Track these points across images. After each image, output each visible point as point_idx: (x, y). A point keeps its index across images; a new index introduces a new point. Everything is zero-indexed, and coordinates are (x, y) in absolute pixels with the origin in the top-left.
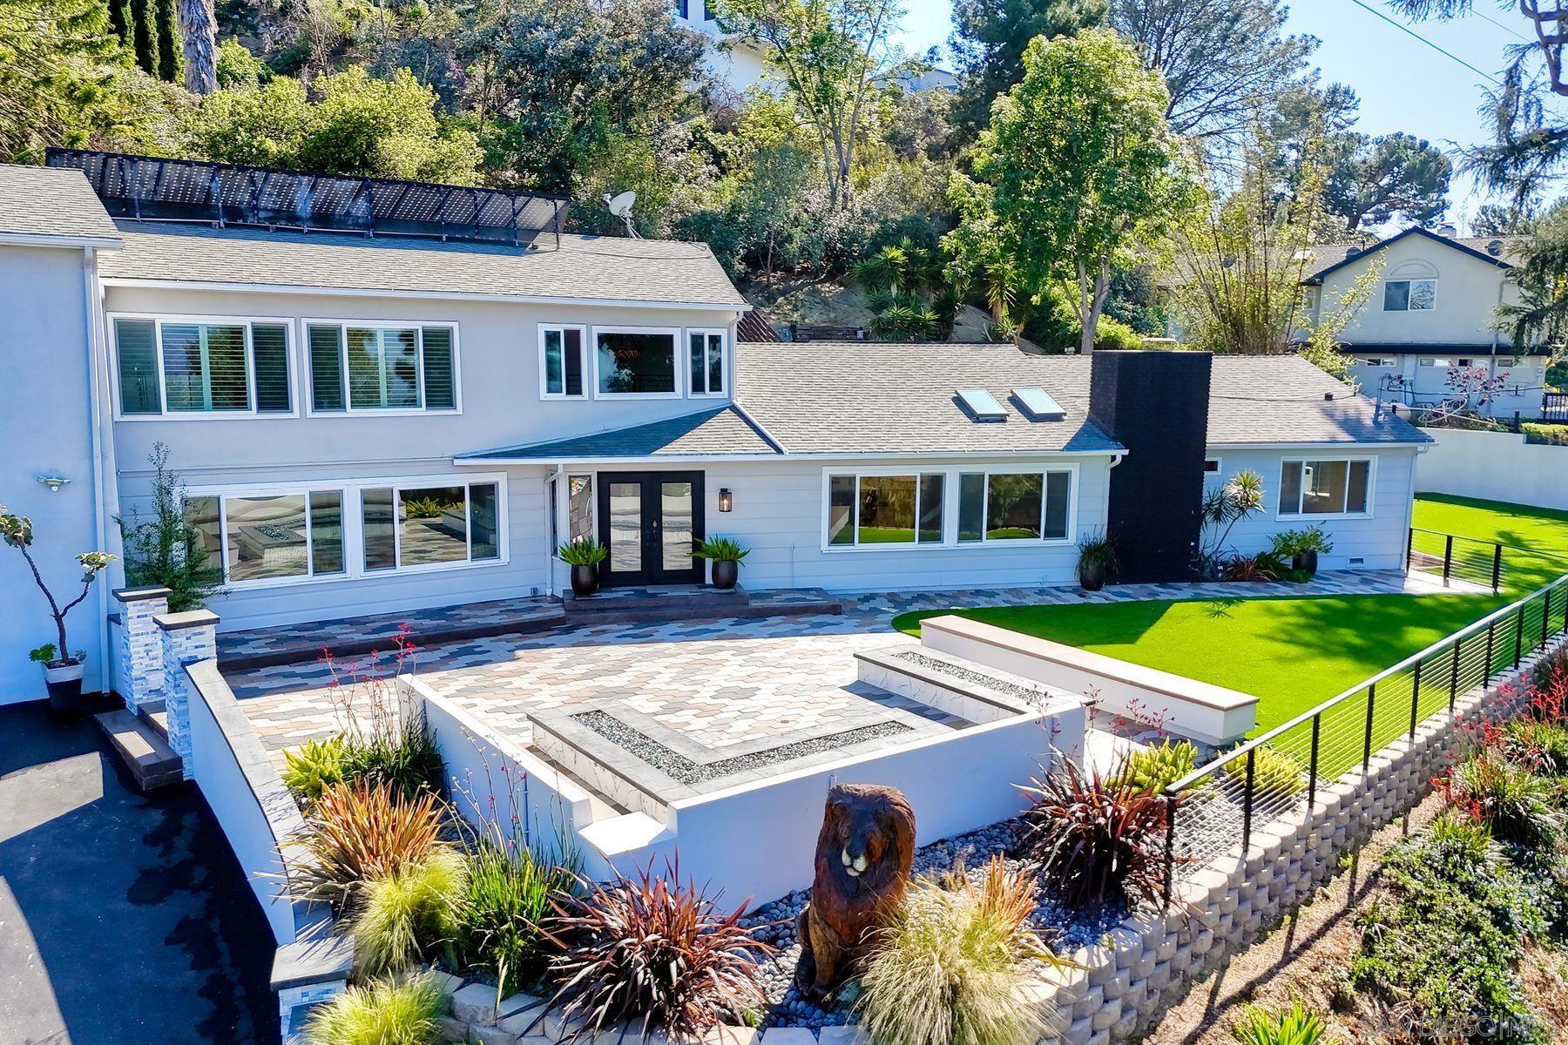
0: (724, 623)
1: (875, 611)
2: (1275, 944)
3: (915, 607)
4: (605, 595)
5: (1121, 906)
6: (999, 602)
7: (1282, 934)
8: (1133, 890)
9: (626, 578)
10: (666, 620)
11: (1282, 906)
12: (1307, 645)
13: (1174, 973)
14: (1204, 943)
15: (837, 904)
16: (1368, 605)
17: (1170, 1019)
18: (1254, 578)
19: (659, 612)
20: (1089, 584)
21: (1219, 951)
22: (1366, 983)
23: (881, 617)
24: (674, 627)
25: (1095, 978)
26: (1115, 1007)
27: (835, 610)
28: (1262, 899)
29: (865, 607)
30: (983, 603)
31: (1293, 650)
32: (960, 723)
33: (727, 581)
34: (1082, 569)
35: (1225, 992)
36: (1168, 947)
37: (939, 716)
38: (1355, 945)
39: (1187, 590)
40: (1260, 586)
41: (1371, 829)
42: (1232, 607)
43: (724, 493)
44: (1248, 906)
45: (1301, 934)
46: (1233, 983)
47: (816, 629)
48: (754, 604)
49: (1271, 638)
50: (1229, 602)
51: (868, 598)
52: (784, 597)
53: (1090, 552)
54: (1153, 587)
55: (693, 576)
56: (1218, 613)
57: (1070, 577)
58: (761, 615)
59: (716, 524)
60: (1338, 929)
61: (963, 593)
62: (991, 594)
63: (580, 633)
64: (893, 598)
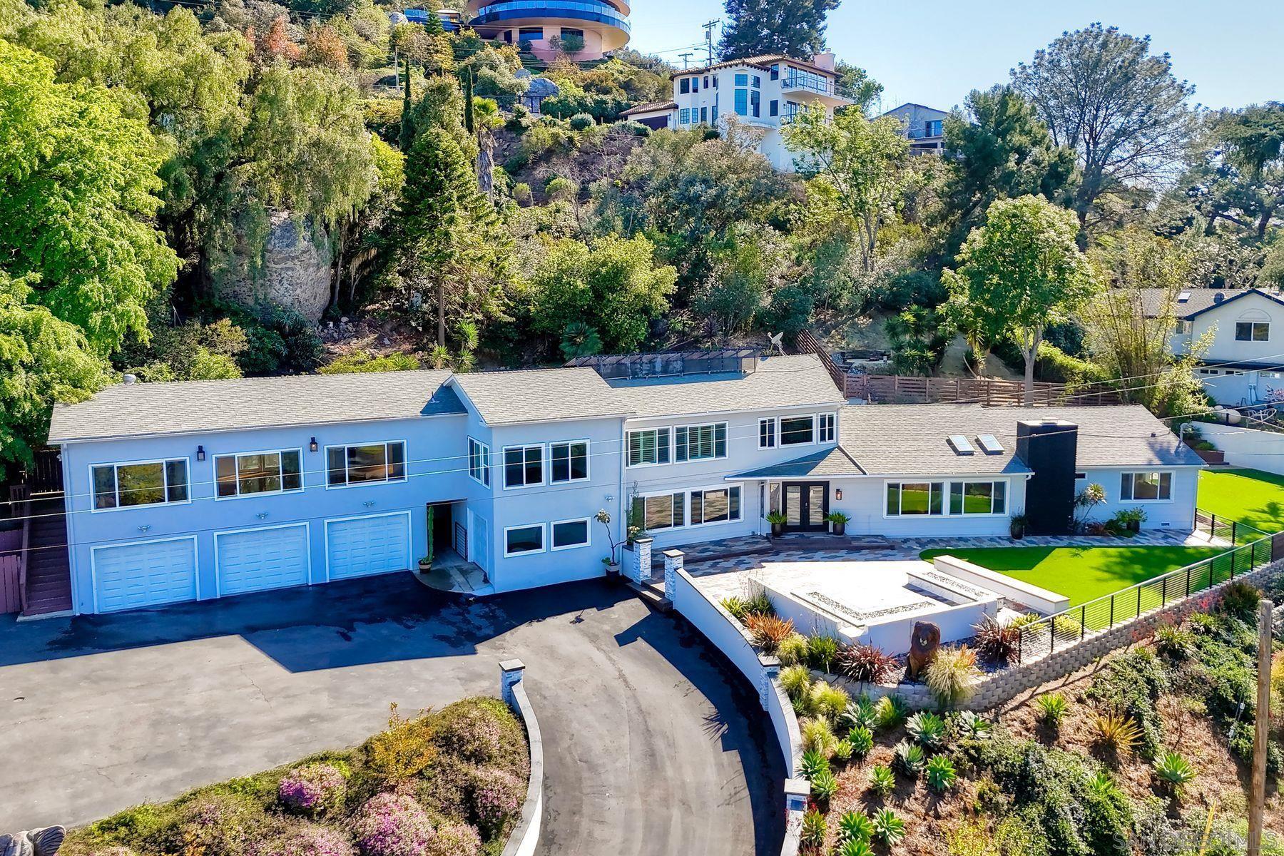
0: (842, 553)
1: (911, 549)
2: (1061, 681)
3: (929, 547)
4: (787, 537)
5: (1004, 664)
6: (970, 545)
7: (1064, 679)
8: (1009, 660)
9: (794, 529)
10: (817, 550)
11: (1066, 671)
12: (1114, 573)
13: (1021, 684)
14: (1033, 677)
15: (918, 653)
16: (1157, 552)
17: (1018, 696)
18: (1102, 534)
19: (813, 546)
20: (1016, 535)
21: (1038, 681)
22: (1091, 696)
23: (914, 552)
24: (820, 554)
25: (994, 680)
26: (1000, 690)
27: (892, 548)
28: (1057, 667)
29: (905, 546)
30: (962, 545)
31: (1107, 575)
32: (952, 604)
33: (840, 531)
34: (1012, 529)
35: (1037, 692)
36: (1019, 676)
37: (943, 600)
38: (1090, 685)
39: (1066, 540)
40: (1105, 539)
41: (1110, 649)
42: (1086, 552)
43: (838, 490)
44: (1051, 669)
45: (1071, 679)
46: (1041, 690)
47: (885, 558)
48: (855, 544)
49: (1098, 569)
50: (1084, 548)
51: (906, 541)
52: (867, 540)
53: (1016, 521)
54: (1049, 538)
55: (823, 528)
56: (1077, 555)
57: (1006, 532)
58: (858, 549)
59: (834, 505)
60: (1085, 680)
61: (952, 539)
62: (966, 540)
63: (782, 555)
64: (918, 541)
